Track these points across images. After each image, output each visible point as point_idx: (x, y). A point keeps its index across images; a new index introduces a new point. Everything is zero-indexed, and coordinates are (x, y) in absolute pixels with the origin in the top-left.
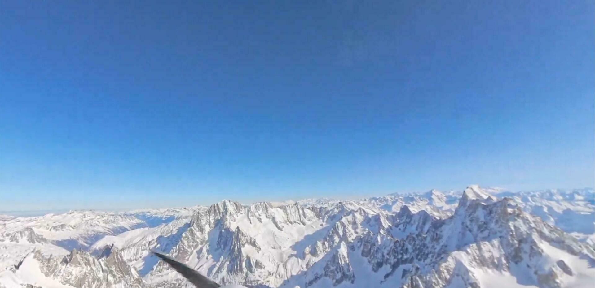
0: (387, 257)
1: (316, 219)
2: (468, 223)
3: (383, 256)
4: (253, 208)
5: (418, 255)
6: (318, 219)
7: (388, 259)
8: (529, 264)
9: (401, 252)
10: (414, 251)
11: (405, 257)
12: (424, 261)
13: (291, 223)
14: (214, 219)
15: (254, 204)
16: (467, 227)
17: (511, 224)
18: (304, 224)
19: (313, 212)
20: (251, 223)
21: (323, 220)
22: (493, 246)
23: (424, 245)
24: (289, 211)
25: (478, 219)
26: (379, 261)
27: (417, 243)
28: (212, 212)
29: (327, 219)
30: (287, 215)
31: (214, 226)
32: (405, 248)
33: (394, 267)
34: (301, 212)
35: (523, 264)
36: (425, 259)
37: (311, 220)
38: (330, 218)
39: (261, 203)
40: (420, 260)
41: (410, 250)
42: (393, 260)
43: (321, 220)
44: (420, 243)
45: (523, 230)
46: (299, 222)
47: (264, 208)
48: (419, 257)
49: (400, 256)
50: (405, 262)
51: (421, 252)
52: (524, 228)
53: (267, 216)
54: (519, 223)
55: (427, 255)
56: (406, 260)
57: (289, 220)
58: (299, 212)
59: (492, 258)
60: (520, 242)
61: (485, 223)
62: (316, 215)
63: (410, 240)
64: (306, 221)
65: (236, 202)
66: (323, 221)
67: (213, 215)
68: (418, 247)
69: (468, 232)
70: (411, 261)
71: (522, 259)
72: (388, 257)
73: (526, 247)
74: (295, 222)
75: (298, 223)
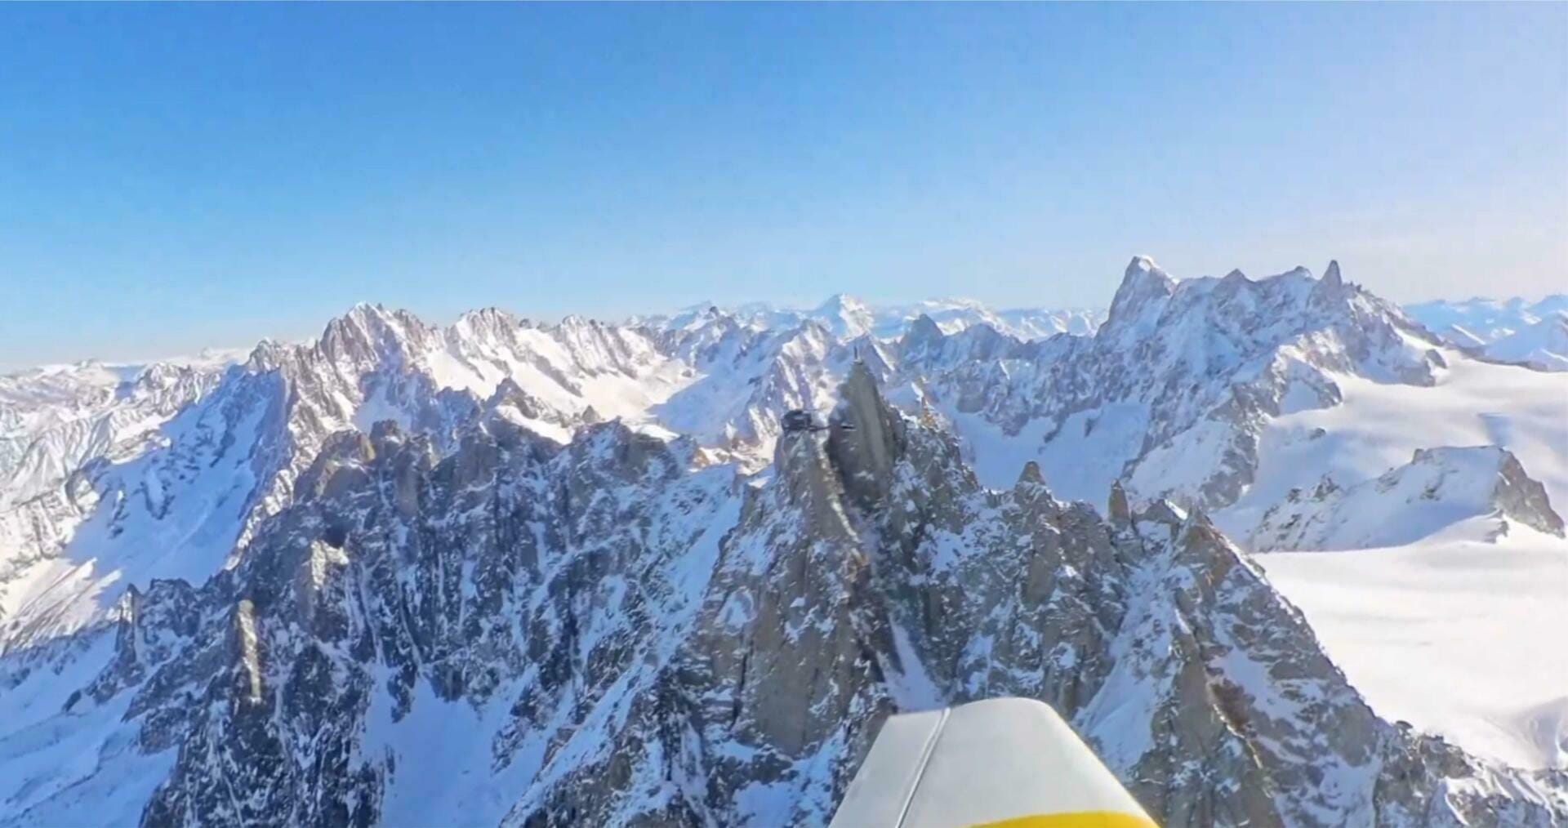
0: (1033, 402)
1: (659, 359)
2: (1219, 318)
3: (1025, 402)
4: (464, 328)
5: (1107, 391)
6: (666, 358)
7: (1037, 407)
8: (1382, 359)
9: (1071, 388)
10: (1098, 384)
11: (1081, 397)
12: (1123, 400)
13: (593, 374)
14: (357, 370)
15: (462, 315)
16: (1216, 325)
17: (1350, 301)
18: (631, 374)
19: (644, 339)
20: (481, 377)
21: (686, 358)
22: (1326, 337)
23: (1121, 369)
24: (572, 337)
25: (1241, 309)
26: (1019, 411)
27: (1104, 366)
28: (339, 346)
29: (697, 356)
30: (573, 350)
31: (361, 396)
32: (1079, 379)
33: (1061, 418)
34: (610, 339)
35: (1373, 360)
36: (1126, 396)
37: (647, 363)
38: (705, 354)
39: (482, 312)
40: (1112, 400)
41: (1091, 384)
42: (1055, 406)
43: (681, 361)
44: (1112, 368)
45: (1367, 311)
46: (615, 370)
47: (498, 330)
48: (1111, 394)
49: (1070, 397)
50: (1084, 405)
51: (1116, 384)
52: (1368, 309)
53: (519, 355)
54: (1361, 300)
55: (1130, 387)
56: (1085, 401)
57: (585, 367)
58: (604, 341)
59: (1329, 354)
60: (1365, 329)
61: (1257, 316)
62: (656, 348)
63: (1087, 362)
64: (633, 363)
65: (402, 311)
66: (688, 364)
67: (345, 357)
68: (1108, 374)
69: (1219, 335)
70: (1096, 404)
71: (1368, 353)
72: (1038, 402)
73: (1375, 337)
74: (603, 371)
75: (615, 374)
